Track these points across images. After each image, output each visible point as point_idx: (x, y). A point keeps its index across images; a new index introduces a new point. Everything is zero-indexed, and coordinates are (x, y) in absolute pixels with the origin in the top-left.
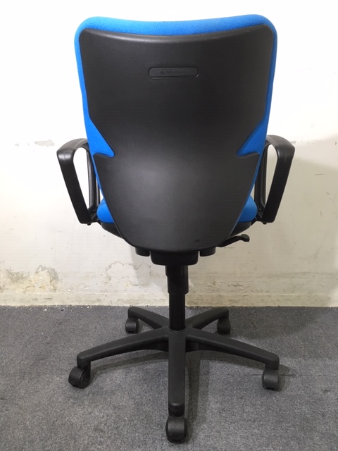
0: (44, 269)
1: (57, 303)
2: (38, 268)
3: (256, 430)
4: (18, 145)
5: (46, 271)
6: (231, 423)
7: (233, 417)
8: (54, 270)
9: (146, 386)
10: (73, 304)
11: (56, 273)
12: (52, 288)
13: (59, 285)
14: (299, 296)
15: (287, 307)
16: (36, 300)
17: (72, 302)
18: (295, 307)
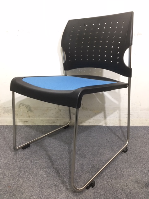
2: (20, 105)
5: (25, 106)
8: (29, 106)
10: (39, 124)
11: (30, 108)
12: (28, 115)
17: (39, 123)
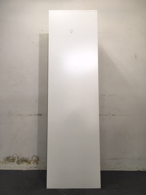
0: (35, 156)
1: (38, 169)
4: (31, 115)
13: (39, 162)
14: (121, 167)
16: (31, 167)
18: (120, 171)
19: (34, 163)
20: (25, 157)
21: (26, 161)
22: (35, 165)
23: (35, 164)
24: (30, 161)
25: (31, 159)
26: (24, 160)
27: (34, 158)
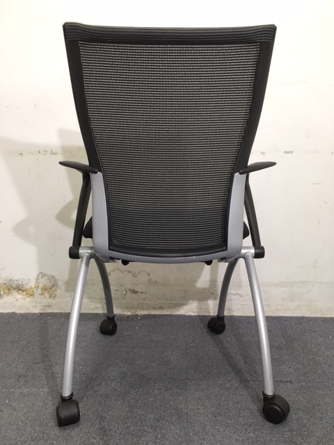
0: (44, 276)
1: (56, 311)
3: (251, 434)
6: (227, 427)
7: (229, 421)
9: (141, 389)
13: (59, 292)
15: (287, 317)
16: (36, 307)
18: (295, 317)
19: (42, 294)
20: (14, 279)
21: (19, 289)
22: (45, 300)
23: (46, 298)
24: (32, 288)
25: (32, 284)
26: (14, 286)
27: (43, 282)
